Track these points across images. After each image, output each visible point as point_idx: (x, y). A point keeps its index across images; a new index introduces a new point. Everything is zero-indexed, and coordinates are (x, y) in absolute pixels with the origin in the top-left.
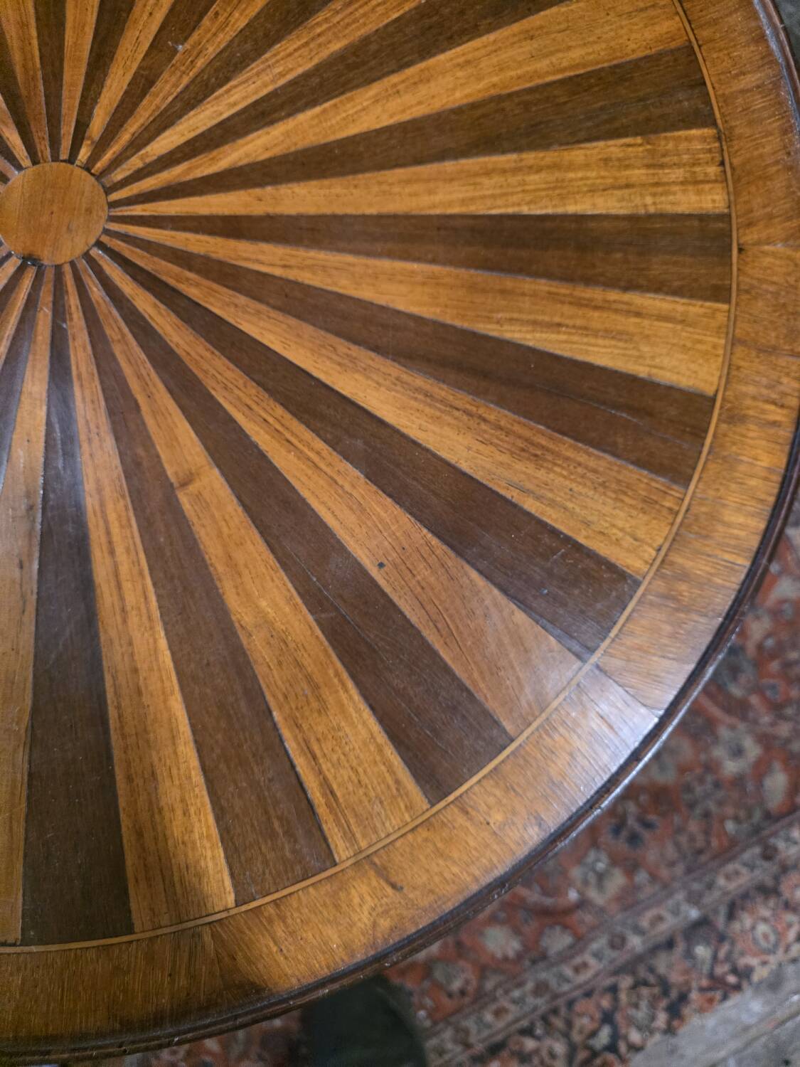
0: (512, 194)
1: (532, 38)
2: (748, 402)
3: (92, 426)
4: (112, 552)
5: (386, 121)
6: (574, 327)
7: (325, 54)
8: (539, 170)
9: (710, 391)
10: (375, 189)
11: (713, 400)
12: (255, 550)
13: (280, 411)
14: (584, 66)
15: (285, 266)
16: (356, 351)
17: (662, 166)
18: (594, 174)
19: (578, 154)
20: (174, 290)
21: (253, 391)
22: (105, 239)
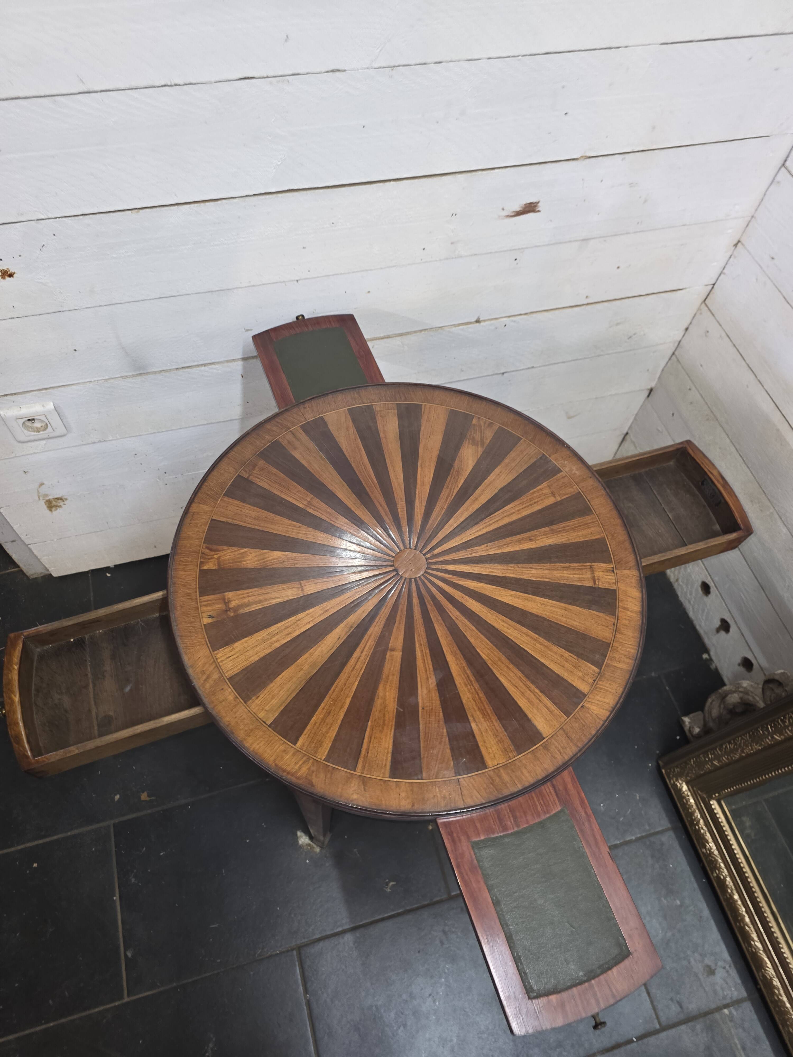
0: (530, 645)
1: (566, 610)
2: (553, 747)
3: (381, 619)
4: (362, 652)
5: (510, 602)
6: (520, 690)
7: (507, 575)
8: (541, 644)
9: (544, 736)
10: (494, 617)
11: (544, 738)
12: (395, 679)
13: (428, 651)
14: (575, 628)
15: (456, 618)
16: (458, 652)
17: (577, 669)
18: (556, 656)
19: (555, 648)
20: (425, 603)
21: (425, 642)
22: (418, 579)
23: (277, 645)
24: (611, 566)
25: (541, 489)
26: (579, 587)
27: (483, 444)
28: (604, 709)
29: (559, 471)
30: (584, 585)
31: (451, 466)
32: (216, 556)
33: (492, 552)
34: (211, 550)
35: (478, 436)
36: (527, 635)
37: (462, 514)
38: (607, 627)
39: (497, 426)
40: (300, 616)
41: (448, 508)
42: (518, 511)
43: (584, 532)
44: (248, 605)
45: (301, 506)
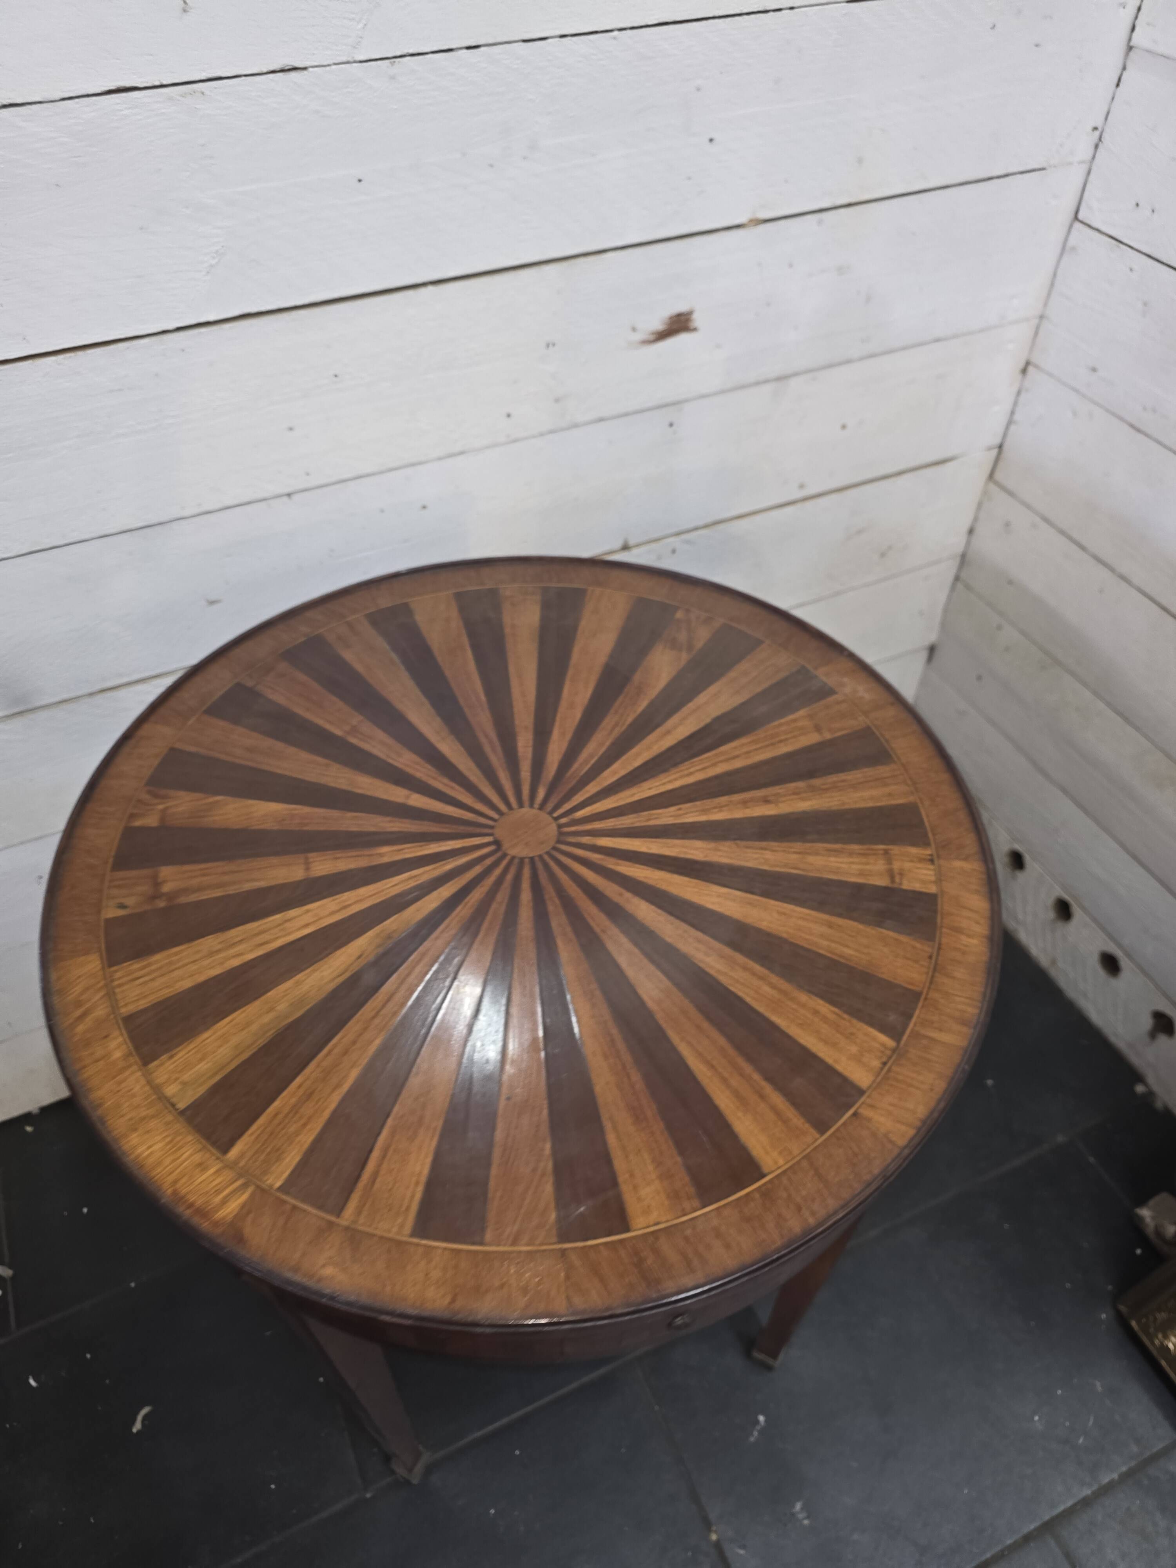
0: (749, 987)
1: (831, 927)
2: (784, 1195)
5: (716, 908)
7: (716, 859)
8: (774, 987)
9: (765, 1170)
10: (680, 932)
11: (763, 1176)
14: (847, 960)
16: (598, 993)
17: (847, 1038)
18: (802, 1012)
19: (803, 997)
22: (537, 859)
23: (236, 962)
24: (929, 852)
25: (795, 720)
26: (860, 887)
27: (690, 648)
28: (903, 1123)
29: (831, 692)
30: (871, 882)
31: (627, 679)
32: (161, 807)
33: (690, 819)
34: (156, 796)
35: (682, 637)
36: (745, 968)
37: (638, 754)
38: (916, 961)
39: (719, 622)
40: (292, 913)
41: (613, 744)
42: (748, 753)
43: (875, 792)
44: (200, 889)
45: (338, 732)
